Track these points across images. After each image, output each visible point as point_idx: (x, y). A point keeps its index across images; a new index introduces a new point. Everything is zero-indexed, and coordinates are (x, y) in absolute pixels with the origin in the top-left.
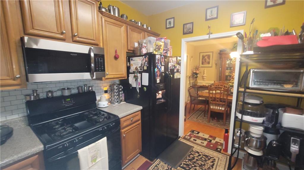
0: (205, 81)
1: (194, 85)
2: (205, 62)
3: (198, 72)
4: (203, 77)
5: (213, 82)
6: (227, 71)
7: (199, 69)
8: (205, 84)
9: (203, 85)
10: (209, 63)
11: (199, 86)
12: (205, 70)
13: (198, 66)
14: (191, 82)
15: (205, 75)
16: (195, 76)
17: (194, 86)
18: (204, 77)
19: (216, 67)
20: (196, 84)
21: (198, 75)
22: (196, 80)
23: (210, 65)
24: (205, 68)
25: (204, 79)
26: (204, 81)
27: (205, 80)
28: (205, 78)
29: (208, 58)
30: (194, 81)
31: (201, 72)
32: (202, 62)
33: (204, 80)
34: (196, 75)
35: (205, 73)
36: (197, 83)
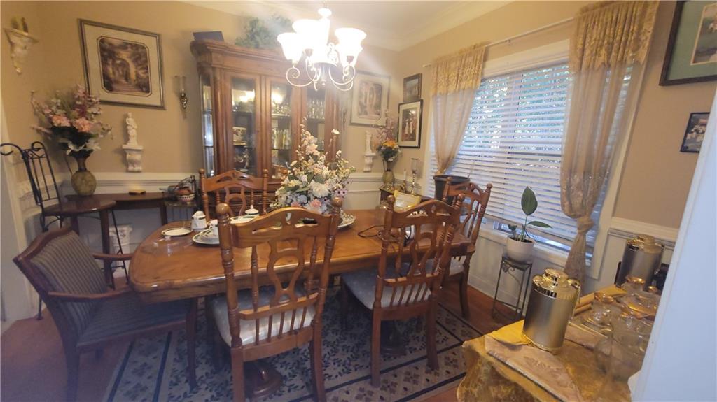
0: (139, 172)
1: (70, 198)
2: (123, 81)
3: (84, 125)
4: (123, 153)
5: (181, 176)
6: (235, 128)
7: (94, 110)
8: (137, 188)
9: (132, 194)
10: (144, 87)
11: (112, 202)
12: (130, 121)
13: (80, 93)
14: (46, 181)
15: (132, 144)
16: (72, 147)
17: (73, 207)
18: (128, 156)
19: (183, 109)
20: (84, 189)
21: (92, 145)
22: (82, 169)
23: (154, 99)
24: (130, 111)
25: (133, 163)
26: (133, 172)
27: (137, 168)
28: (138, 157)
29: (135, 61)
30: (68, 176)
31: (105, 131)
32: (105, 76)
33: (131, 168)
34: (77, 144)
35: (132, 132)
36: (93, 184)
